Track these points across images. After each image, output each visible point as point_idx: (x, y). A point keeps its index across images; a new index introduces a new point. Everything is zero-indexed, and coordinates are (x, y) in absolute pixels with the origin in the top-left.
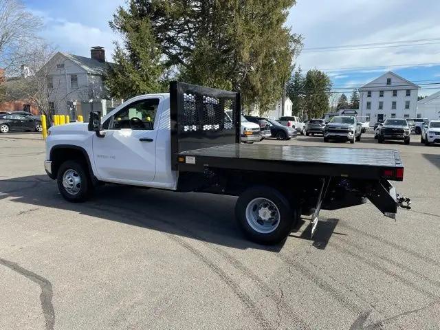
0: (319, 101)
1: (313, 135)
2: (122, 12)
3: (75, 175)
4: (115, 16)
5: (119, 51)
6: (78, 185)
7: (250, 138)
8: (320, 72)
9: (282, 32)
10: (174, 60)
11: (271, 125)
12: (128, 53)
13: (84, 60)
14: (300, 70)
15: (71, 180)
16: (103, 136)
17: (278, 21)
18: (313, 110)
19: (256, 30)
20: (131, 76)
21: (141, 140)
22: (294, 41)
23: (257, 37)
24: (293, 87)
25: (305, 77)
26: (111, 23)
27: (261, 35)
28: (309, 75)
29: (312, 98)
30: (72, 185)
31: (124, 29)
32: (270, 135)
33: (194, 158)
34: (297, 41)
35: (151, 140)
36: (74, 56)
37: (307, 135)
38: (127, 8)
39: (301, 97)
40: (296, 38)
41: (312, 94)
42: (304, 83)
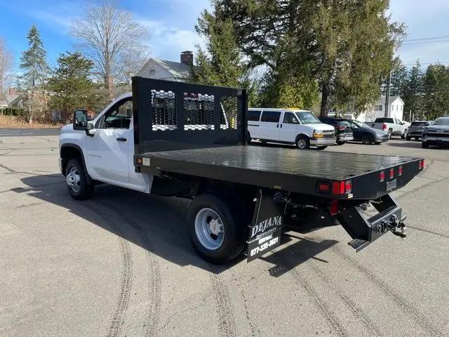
0: (441, 101)
1: (417, 140)
2: (206, 14)
3: (77, 173)
4: (199, 19)
5: (202, 53)
6: (79, 183)
7: (321, 141)
8: (443, 67)
9: (378, 22)
11: (356, 127)
12: (210, 56)
13: (173, 65)
14: (418, 65)
15: (73, 178)
16: (92, 135)
17: (372, 10)
18: (433, 111)
19: (345, 21)
20: (210, 78)
21: (118, 139)
22: (396, 31)
23: (347, 29)
24: (410, 84)
25: (424, 72)
26: (196, 27)
27: (351, 27)
28: (430, 70)
29: (433, 97)
30: (73, 183)
31: (207, 31)
32: (352, 138)
33: (149, 160)
34: (400, 31)
35: (125, 140)
36: (163, 61)
37: (408, 139)
38: (211, 11)
39: (418, 96)
40: (397, 27)
41: (433, 91)
42: (423, 79)
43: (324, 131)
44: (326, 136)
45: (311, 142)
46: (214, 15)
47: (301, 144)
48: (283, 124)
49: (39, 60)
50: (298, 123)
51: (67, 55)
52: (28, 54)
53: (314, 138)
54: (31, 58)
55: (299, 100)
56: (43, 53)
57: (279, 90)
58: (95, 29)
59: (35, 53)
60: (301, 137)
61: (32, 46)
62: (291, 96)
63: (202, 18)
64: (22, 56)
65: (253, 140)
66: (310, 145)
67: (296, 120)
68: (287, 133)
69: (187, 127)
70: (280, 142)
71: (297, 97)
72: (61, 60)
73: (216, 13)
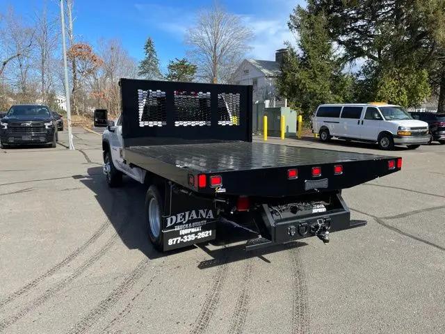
4: (291, 16)
10: (354, 51)
26: (289, 24)
38: (305, 5)
43: (412, 128)
44: (414, 134)
45: (396, 140)
46: (307, 10)
47: (384, 143)
48: (364, 120)
49: (153, 67)
50: (381, 119)
51: (175, 62)
52: (145, 63)
53: (399, 136)
54: (147, 66)
55: (403, 93)
56: (156, 61)
57: (377, 82)
58: (205, 35)
59: (150, 61)
60: (384, 134)
61: (147, 56)
62: (392, 89)
63: (294, 14)
64: (139, 65)
65: (334, 138)
66: (394, 144)
67: (379, 116)
68: (370, 130)
69: (177, 124)
70: (361, 140)
71: (400, 90)
72: (170, 67)
73: (310, 8)
